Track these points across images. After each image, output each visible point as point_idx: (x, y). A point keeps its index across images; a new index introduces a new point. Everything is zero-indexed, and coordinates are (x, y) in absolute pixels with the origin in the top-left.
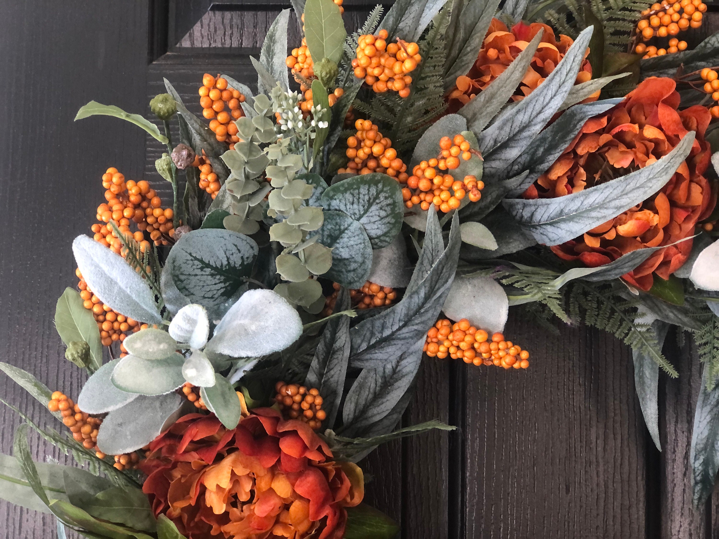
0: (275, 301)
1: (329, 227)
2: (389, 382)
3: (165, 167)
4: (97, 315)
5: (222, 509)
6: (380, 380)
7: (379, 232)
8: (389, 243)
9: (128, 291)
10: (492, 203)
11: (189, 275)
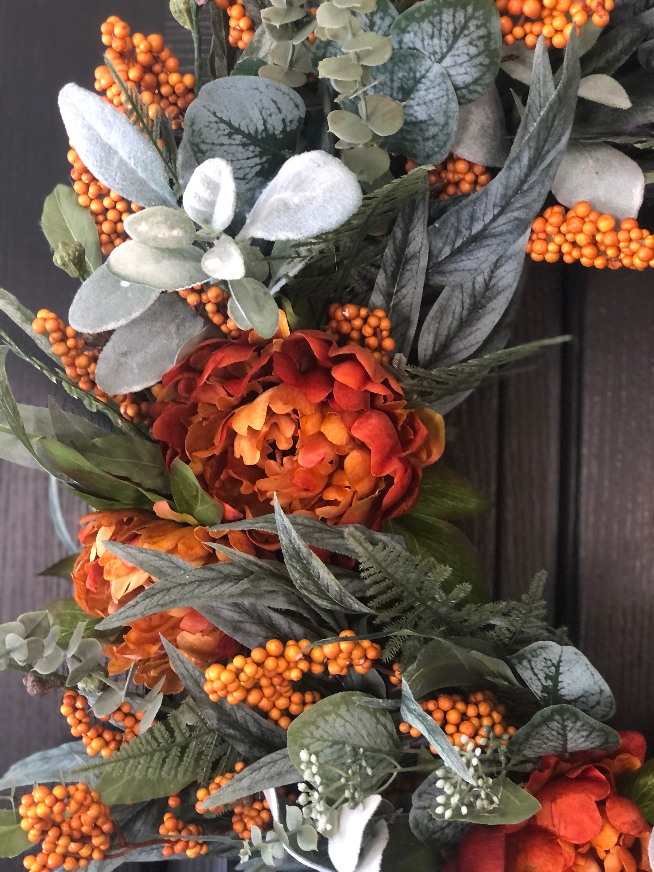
0: (325, 163)
1: (400, 74)
2: (480, 302)
3: (182, 6)
4: (95, 214)
5: (255, 459)
6: (468, 301)
7: (468, 79)
8: (482, 95)
9: (132, 163)
10: (623, 52)
11: (213, 144)
